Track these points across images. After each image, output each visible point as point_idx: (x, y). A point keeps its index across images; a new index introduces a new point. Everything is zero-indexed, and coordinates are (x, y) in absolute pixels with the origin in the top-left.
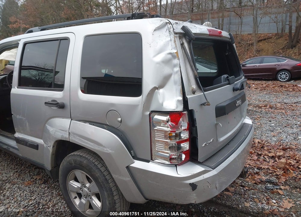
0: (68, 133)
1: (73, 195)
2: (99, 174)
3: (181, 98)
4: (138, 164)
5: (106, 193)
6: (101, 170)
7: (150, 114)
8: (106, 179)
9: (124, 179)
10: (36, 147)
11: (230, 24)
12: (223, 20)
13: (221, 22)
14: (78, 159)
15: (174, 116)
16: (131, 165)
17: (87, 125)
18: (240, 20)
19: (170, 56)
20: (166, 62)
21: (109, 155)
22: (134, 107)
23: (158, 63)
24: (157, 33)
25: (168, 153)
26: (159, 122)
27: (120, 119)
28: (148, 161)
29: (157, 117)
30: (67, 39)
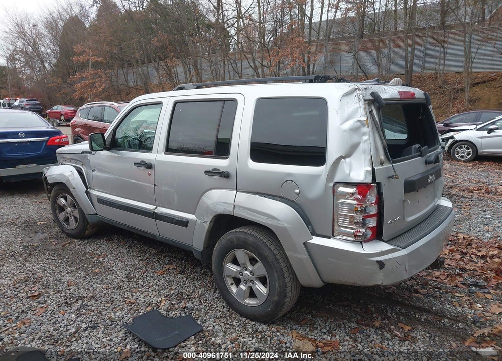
0: (233, 206)
1: (229, 281)
2: (268, 253)
3: (370, 169)
4: (316, 240)
5: (275, 274)
6: (270, 249)
7: (334, 186)
8: (276, 258)
9: (300, 256)
10: (184, 223)
11: (425, 56)
12: (413, 50)
13: (409, 53)
14: (243, 236)
15: (362, 188)
16: (309, 241)
17: (257, 196)
18: (442, 50)
19: (359, 124)
20: (355, 130)
21: (284, 229)
22: (316, 177)
23: (345, 131)
24: (345, 99)
25: (352, 228)
26: (344, 195)
27: (297, 191)
28: (329, 237)
29: (342, 189)
30: (234, 101)
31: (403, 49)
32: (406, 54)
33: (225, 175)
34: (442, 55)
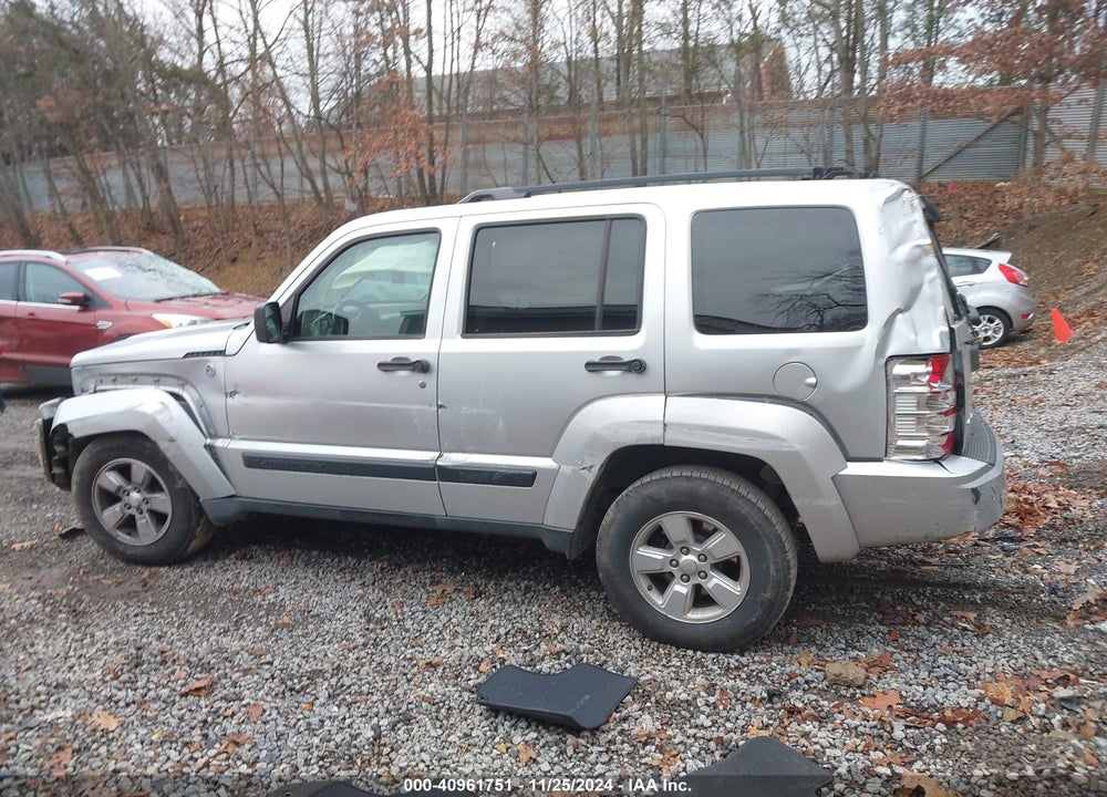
0: (661, 426)
1: (643, 584)
2: (747, 509)
3: (947, 329)
4: (854, 469)
5: (768, 547)
6: (750, 501)
7: (886, 364)
8: (766, 516)
9: (827, 504)
10: (525, 479)
11: (664, 153)
12: (644, 142)
13: (638, 148)
14: (683, 485)
15: (937, 361)
16: (843, 473)
17: (715, 400)
18: (700, 144)
19: (918, 251)
20: (913, 262)
21: (795, 457)
22: (853, 351)
23: (899, 264)
25: (922, 438)
26: (905, 379)
27: (812, 380)
28: (881, 460)
29: (900, 369)
30: (638, 220)
31: (627, 138)
32: (633, 150)
33: (636, 367)
34: (701, 152)
